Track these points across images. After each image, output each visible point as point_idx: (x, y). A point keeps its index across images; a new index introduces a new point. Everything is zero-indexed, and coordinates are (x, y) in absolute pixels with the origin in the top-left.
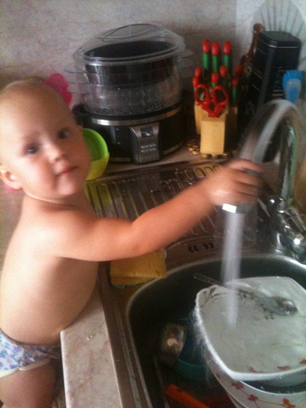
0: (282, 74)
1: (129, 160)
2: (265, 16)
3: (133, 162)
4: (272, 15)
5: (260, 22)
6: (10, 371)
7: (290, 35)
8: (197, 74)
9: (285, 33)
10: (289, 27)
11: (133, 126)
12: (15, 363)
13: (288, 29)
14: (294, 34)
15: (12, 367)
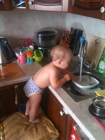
0: (80, 38)
1: (46, 57)
2: (74, 26)
3: (47, 58)
4: (75, 26)
5: (72, 27)
6: (36, 93)
7: (80, 30)
8: (62, 38)
9: (79, 29)
10: (80, 28)
11: (48, 49)
12: (37, 91)
13: (80, 29)
14: (81, 29)
15: (36, 92)
